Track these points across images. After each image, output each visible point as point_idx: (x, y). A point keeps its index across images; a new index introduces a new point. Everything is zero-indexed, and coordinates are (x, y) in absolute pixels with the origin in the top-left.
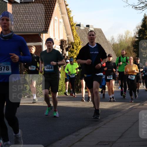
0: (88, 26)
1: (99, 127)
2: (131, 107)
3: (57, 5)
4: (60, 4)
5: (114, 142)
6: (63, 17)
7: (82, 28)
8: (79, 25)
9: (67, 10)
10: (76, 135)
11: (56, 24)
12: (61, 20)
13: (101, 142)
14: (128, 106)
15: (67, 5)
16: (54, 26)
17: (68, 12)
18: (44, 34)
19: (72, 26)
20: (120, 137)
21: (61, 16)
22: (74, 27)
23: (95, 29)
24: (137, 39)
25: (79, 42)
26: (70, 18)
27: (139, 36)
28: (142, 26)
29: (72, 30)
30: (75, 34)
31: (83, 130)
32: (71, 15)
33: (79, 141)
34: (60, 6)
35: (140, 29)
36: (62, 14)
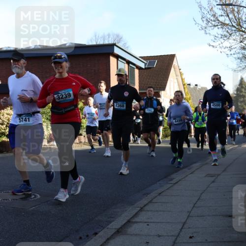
0: (196, 85)
1: (207, 164)
2: (231, 148)
3: (172, 69)
4: (175, 69)
5: (219, 175)
6: (177, 78)
7: (192, 86)
8: (189, 85)
9: (180, 73)
10: (189, 169)
11: (172, 84)
12: (176, 81)
13: (208, 174)
14: (229, 147)
15: (180, 69)
16: (170, 85)
17: (181, 74)
18: (162, 92)
19: (184, 85)
20: (224, 171)
21: (175, 77)
22: (185, 86)
23: (202, 88)
24: (235, 95)
25: (189, 97)
26: (182, 79)
27: (237, 92)
28: (239, 85)
29: (184, 88)
30: (186, 91)
31: (194, 165)
32: (183, 77)
33: (191, 173)
34: (175, 71)
35: (238, 88)
36: (176, 76)
